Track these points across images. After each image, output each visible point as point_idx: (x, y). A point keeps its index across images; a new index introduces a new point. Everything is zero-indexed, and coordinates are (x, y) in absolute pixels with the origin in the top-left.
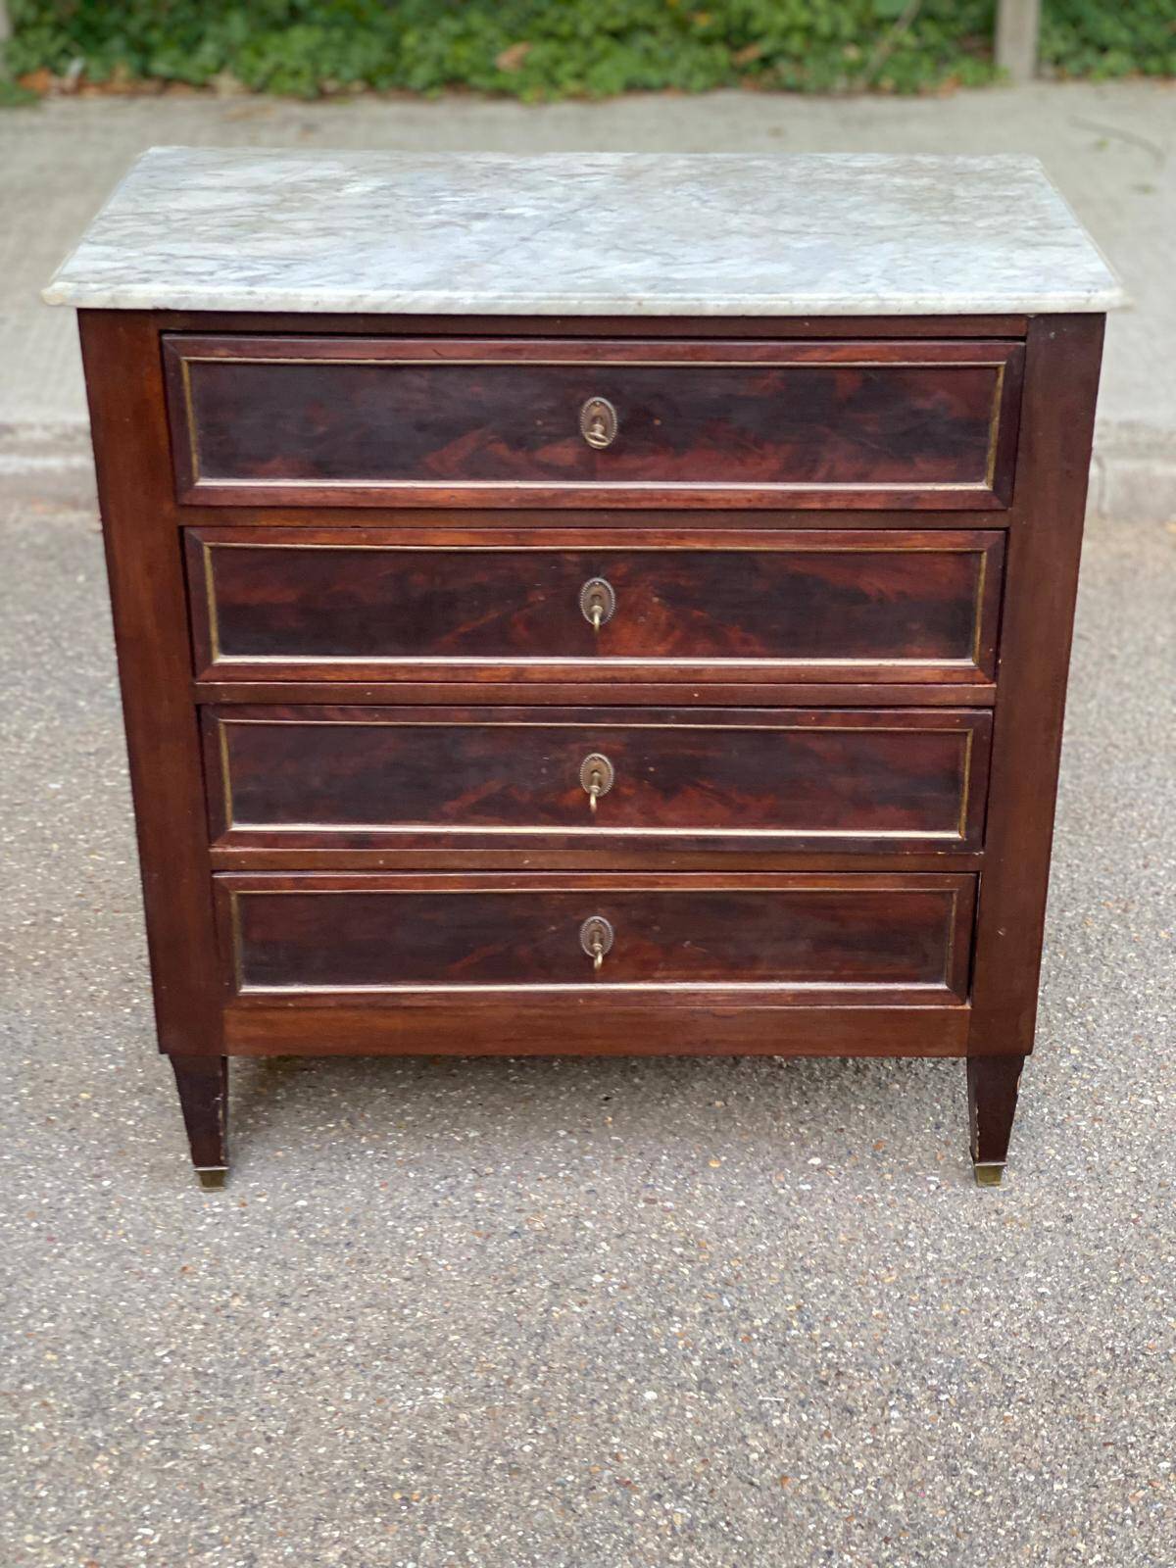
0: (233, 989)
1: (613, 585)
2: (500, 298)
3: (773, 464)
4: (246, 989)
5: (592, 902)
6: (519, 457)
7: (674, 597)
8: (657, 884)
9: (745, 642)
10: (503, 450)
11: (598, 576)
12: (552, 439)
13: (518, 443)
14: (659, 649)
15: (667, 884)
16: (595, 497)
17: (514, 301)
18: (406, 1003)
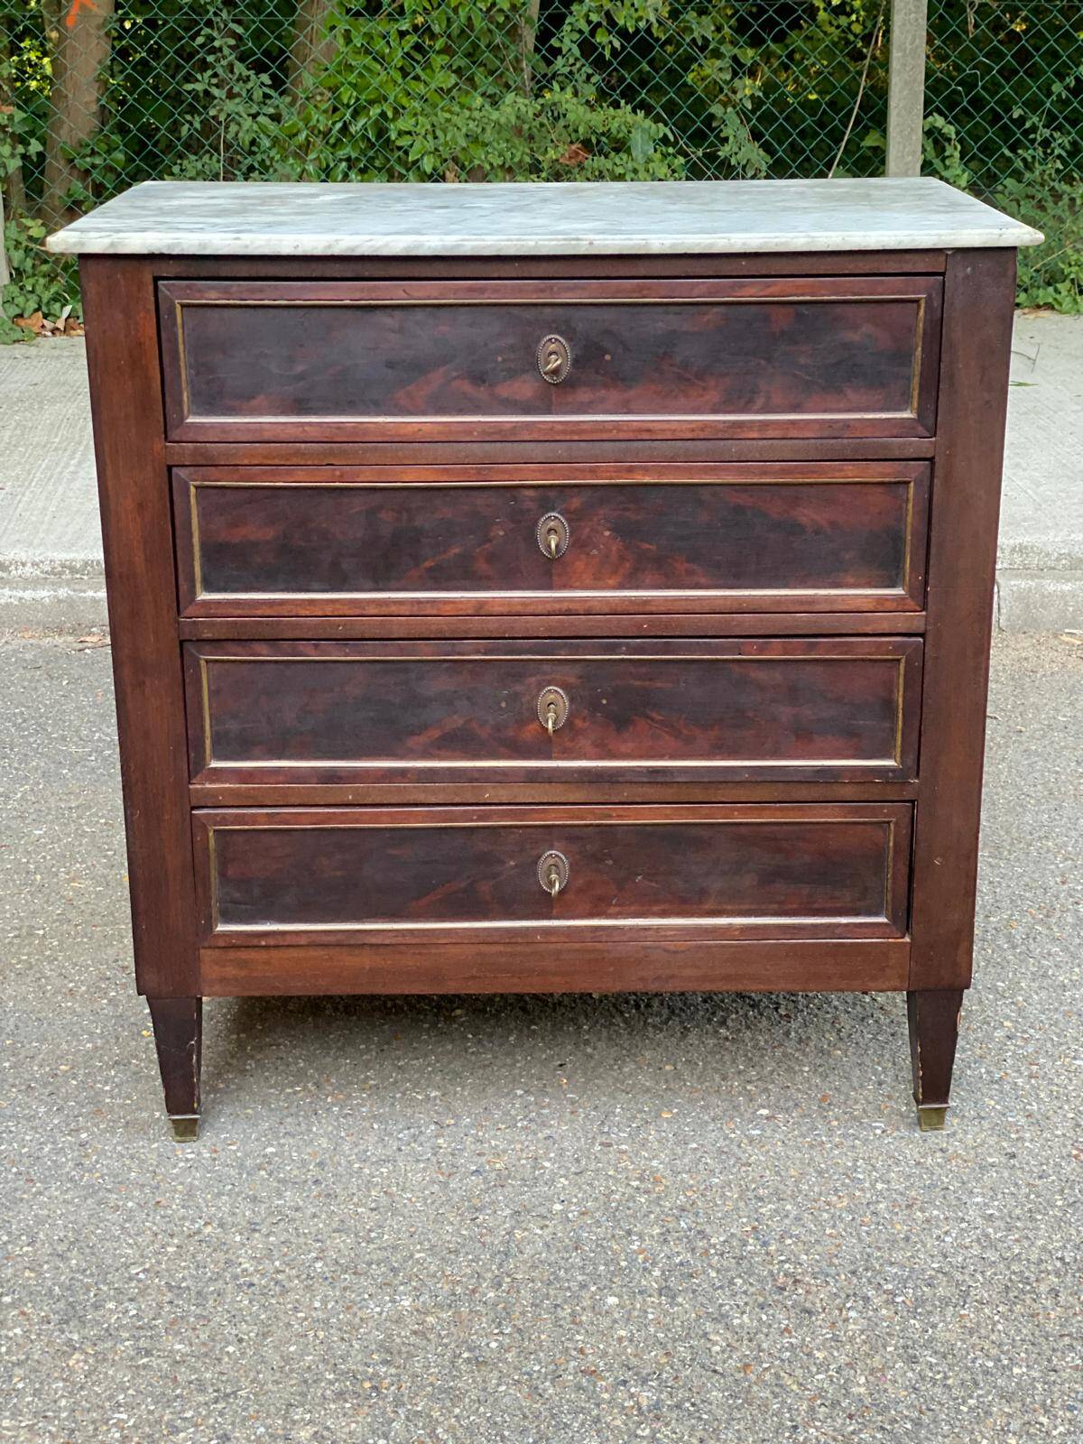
0: (210, 927)
1: (567, 519)
2: (463, 240)
3: (713, 396)
4: (221, 928)
5: (549, 834)
6: (481, 393)
7: (624, 531)
8: (610, 817)
9: (690, 573)
10: (467, 387)
11: (553, 510)
12: (512, 374)
13: (479, 379)
14: (611, 582)
15: (619, 817)
16: (551, 429)
17: (476, 243)
18: (373, 941)
